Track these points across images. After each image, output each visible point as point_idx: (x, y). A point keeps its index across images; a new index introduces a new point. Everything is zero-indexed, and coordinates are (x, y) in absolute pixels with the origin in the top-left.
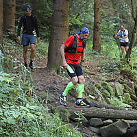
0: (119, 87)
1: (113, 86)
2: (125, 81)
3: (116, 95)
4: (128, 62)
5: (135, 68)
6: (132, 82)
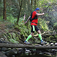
0: (14, 34)
1: (11, 34)
2: (17, 32)
3: (13, 38)
4: (18, 24)
5: (20, 26)
6: (20, 32)
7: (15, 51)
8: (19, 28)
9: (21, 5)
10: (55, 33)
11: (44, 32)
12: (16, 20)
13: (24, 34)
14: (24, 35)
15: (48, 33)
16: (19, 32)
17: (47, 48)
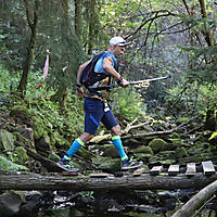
0: (8, 137)
3: (2, 151)
4: (22, 97)
6: (30, 129)
8: (30, 110)
9: (35, 22)
10: (170, 127)
11: (129, 126)
12: (17, 80)
13: (49, 134)
14: (47, 140)
15: (142, 128)
16: (29, 126)
17: (138, 188)
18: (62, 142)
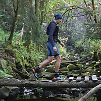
0: (4, 62)
3: (1, 68)
5: (16, 47)
7: (6, 92)
8: (14, 50)
9: (17, 10)
12: (8, 35)
13: (22, 61)
14: (21, 64)
16: (13, 57)
18: (28, 64)
